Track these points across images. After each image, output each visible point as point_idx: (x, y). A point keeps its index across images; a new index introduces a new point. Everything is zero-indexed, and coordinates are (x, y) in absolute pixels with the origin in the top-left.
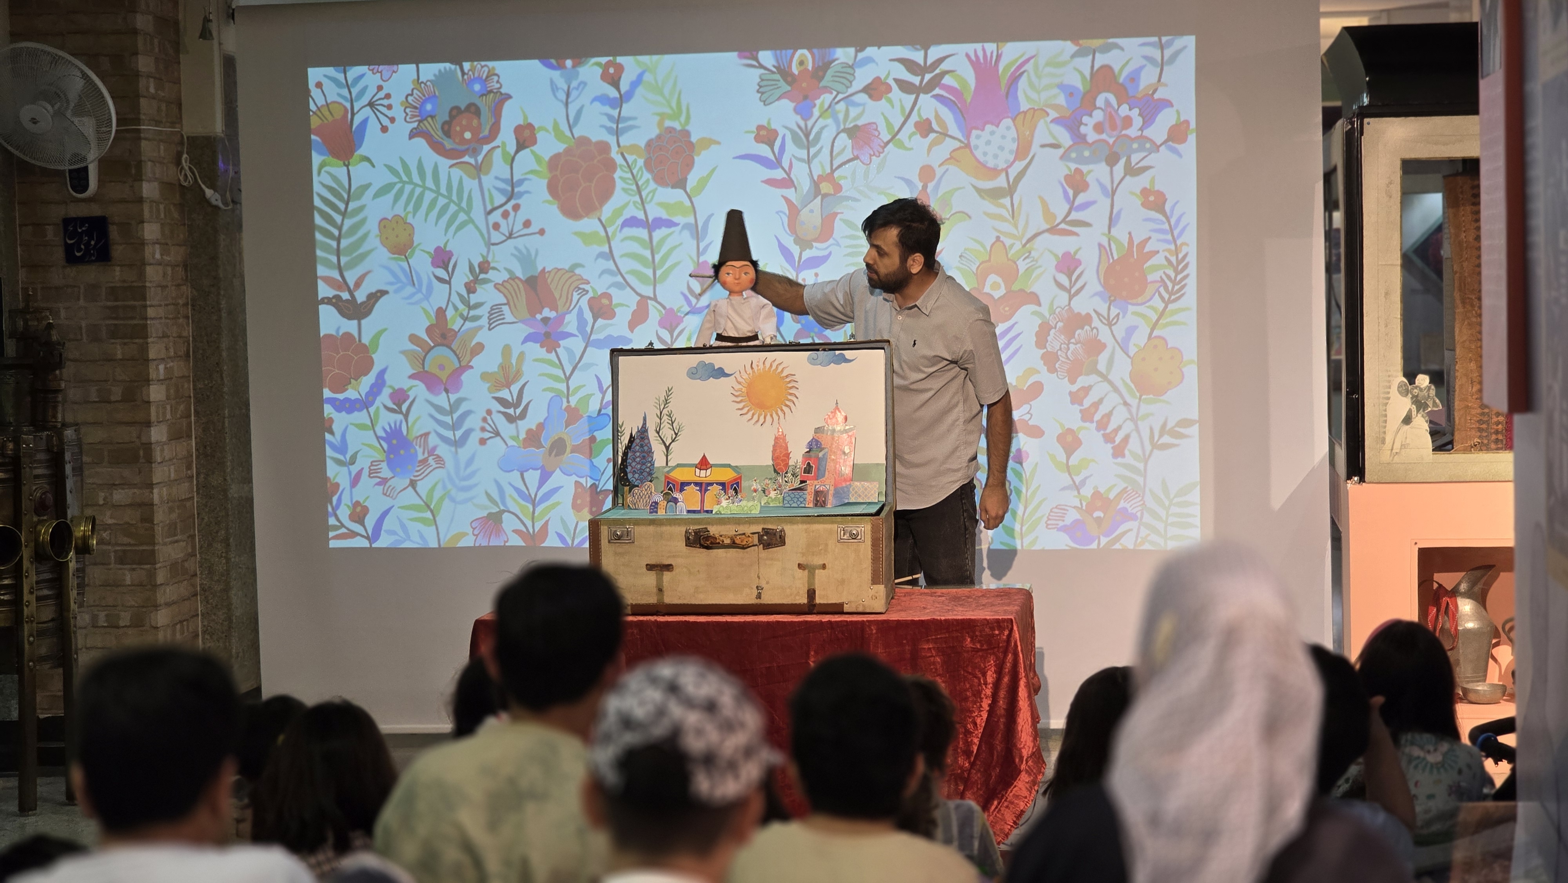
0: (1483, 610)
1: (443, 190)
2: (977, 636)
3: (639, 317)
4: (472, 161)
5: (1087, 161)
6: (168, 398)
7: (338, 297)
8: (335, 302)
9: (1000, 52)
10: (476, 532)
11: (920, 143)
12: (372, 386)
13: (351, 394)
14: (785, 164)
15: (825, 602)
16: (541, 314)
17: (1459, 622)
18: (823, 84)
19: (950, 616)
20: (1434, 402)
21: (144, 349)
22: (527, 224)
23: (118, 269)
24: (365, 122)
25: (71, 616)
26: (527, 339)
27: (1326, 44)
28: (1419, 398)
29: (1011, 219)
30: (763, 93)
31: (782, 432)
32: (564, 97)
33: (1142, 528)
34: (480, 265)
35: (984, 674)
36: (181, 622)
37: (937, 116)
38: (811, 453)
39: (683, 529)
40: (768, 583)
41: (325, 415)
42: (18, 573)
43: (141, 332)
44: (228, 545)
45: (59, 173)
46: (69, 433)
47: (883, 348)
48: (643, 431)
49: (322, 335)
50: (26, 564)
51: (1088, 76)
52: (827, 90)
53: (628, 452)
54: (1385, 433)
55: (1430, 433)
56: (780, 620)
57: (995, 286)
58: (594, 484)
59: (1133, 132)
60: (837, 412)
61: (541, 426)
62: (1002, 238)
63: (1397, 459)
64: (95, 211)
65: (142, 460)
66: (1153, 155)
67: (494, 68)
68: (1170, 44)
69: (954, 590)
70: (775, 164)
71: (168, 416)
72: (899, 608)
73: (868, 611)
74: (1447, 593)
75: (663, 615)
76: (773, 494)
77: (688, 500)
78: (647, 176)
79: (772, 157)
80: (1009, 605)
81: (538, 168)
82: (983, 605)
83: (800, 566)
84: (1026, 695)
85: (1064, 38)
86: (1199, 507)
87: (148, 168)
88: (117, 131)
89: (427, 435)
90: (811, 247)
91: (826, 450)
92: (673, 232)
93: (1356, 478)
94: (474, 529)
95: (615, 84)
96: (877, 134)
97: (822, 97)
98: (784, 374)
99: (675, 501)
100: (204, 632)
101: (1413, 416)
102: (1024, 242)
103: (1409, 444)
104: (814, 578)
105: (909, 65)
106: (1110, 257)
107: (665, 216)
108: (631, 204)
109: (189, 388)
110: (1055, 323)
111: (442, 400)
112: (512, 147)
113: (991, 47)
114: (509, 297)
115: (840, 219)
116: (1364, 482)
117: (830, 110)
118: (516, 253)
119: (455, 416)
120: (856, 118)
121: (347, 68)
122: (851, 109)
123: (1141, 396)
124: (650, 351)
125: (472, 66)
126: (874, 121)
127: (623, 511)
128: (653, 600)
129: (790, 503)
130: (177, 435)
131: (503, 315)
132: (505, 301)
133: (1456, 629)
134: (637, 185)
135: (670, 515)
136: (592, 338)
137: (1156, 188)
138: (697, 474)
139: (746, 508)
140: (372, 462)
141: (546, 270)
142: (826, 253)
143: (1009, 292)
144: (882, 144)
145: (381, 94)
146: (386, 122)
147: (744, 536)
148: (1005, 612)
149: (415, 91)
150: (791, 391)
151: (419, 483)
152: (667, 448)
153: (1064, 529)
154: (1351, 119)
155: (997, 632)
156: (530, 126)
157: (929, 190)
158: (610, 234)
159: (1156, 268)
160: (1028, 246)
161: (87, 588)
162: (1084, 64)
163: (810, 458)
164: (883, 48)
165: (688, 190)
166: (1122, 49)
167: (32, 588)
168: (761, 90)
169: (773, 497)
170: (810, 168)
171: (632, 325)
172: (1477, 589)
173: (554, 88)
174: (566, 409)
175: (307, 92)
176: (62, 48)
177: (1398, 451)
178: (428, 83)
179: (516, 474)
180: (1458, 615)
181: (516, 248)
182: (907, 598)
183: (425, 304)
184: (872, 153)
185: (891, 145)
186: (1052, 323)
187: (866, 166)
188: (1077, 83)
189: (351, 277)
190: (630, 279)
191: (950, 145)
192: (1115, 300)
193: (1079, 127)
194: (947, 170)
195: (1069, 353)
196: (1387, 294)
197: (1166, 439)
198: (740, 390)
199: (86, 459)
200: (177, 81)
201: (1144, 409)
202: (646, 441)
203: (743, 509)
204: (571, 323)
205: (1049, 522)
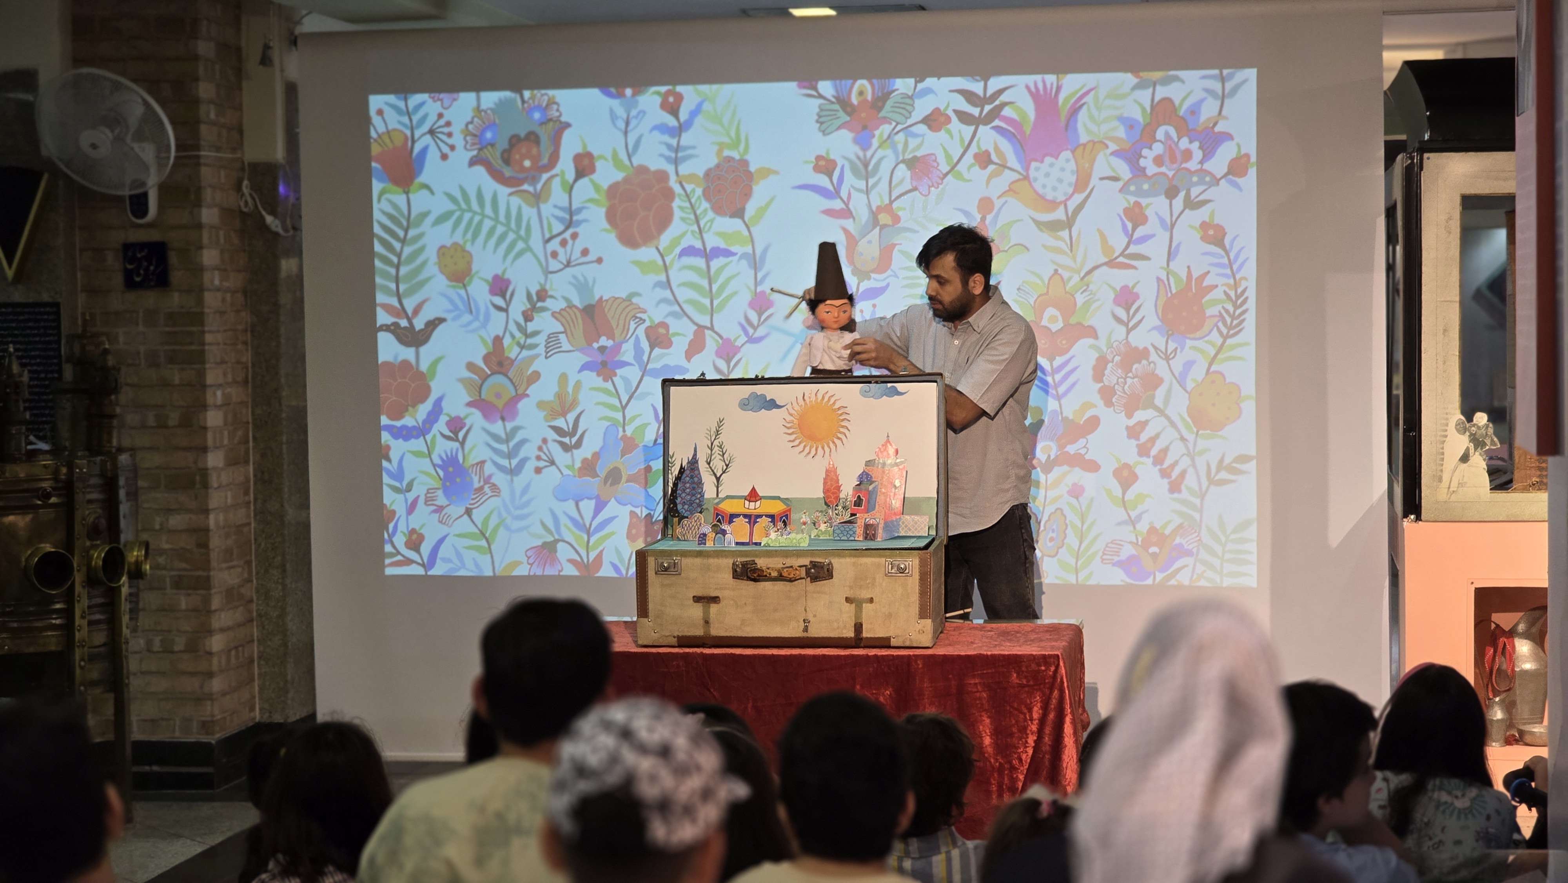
0: (1541, 651)
1: (502, 218)
2: (1023, 672)
3: (695, 347)
4: (531, 189)
5: (1146, 194)
6: (225, 424)
7: (396, 324)
8: (393, 329)
9: (1060, 83)
10: (531, 561)
11: (979, 175)
12: (430, 414)
13: (408, 421)
14: (844, 194)
15: (872, 636)
16: (598, 342)
17: (1516, 662)
18: (883, 114)
19: (996, 652)
20: (1492, 440)
21: (202, 374)
22: (585, 252)
23: (176, 294)
24: (424, 150)
25: (123, 640)
26: (584, 368)
27: (1389, 78)
28: (1477, 436)
29: (1069, 252)
30: (822, 123)
31: (833, 464)
32: (622, 125)
33: (1198, 564)
34: (538, 293)
35: (1030, 710)
36: (236, 648)
37: (996, 148)
38: (862, 486)
39: (731, 561)
40: (815, 616)
41: (383, 442)
42: (70, 598)
43: (198, 358)
44: (284, 571)
45: (119, 199)
46: (124, 458)
47: (936, 382)
48: (694, 462)
49: (380, 362)
50: (78, 588)
51: (1148, 109)
52: (887, 121)
53: (677, 483)
54: (1442, 471)
55: (1488, 472)
56: (827, 653)
57: (1053, 319)
58: (649, 514)
59: (1193, 165)
60: (888, 445)
61: (596, 455)
62: (1060, 271)
63: (1454, 498)
64: (154, 236)
65: (198, 486)
66: (1213, 188)
67: (554, 97)
68: (1231, 76)
69: (1004, 625)
70: (835, 194)
71: (226, 442)
72: (947, 642)
73: (915, 645)
74: (1504, 633)
75: (710, 647)
76: (823, 527)
77: (735, 533)
78: (705, 205)
79: (831, 188)
80: (1056, 640)
81: (596, 196)
82: (1031, 640)
83: (848, 600)
84: (1072, 732)
85: (1125, 70)
86: (1255, 544)
87: (208, 195)
88: (176, 158)
89: (483, 463)
90: (869, 279)
91: (877, 483)
92: (731, 261)
93: (1412, 517)
94: (529, 558)
95: (674, 111)
96: (935, 164)
97: (882, 127)
98: (836, 406)
99: (724, 533)
100: (260, 658)
101: (1471, 455)
102: (1082, 275)
103: (1466, 483)
104: (861, 612)
105: (969, 96)
106: (1168, 291)
107: (723, 245)
108: (689, 233)
109: (247, 415)
110: (1112, 356)
111: (498, 428)
112: (571, 175)
113: (1051, 79)
114: (567, 327)
115: (899, 251)
116: (1421, 520)
117: (889, 141)
118: (574, 281)
119: (512, 444)
120: (914, 150)
121: (408, 95)
122: (910, 140)
123: (1198, 432)
124: (702, 381)
125: (532, 94)
126: (933, 152)
127: (672, 543)
128: (699, 632)
129: (840, 536)
130: (233, 461)
131: (560, 343)
132: (562, 329)
133: (1513, 670)
134: (695, 214)
135: (718, 547)
136: (648, 368)
137: (1216, 222)
138: (747, 506)
139: (794, 541)
140: (428, 490)
141: (604, 298)
142: (884, 284)
143: (1067, 325)
144: (941, 176)
145: (442, 122)
146: (445, 149)
147: (791, 569)
148: (1052, 648)
149: (476, 120)
150: (843, 424)
151: (474, 511)
152: (718, 479)
153: (1119, 564)
154: (1411, 154)
155: (1043, 668)
156: (589, 155)
157: (987, 222)
158: (668, 263)
159: (1214, 302)
160: (1086, 279)
161: (141, 613)
162: (1145, 96)
163: (860, 491)
164: (943, 79)
165: (746, 219)
166: (1183, 82)
167: (84, 612)
168: (822, 120)
169: (823, 530)
170: (868, 198)
171: (689, 355)
172: (1534, 630)
173: (613, 117)
174: (622, 438)
175: (368, 120)
176: (123, 74)
177: (1455, 489)
178: (489, 112)
179: (571, 504)
180: (1515, 656)
181: (574, 277)
182: (956, 633)
183: (483, 333)
184: (931, 184)
185: (950, 176)
186: (1109, 357)
187: (924, 198)
188: (1137, 115)
189: (409, 304)
190: (688, 308)
191: (1009, 177)
192: (1173, 334)
193: (1138, 160)
194: (1006, 202)
195: (1126, 387)
196: (1445, 331)
197: (1223, 475)
198: (792, 422)
199: (141, 483)
200: (239, 108)
201: (1202, 444)
202: (696, 472)
203: (792, 542)
204: (627, 352)
205: (1105, 557)
